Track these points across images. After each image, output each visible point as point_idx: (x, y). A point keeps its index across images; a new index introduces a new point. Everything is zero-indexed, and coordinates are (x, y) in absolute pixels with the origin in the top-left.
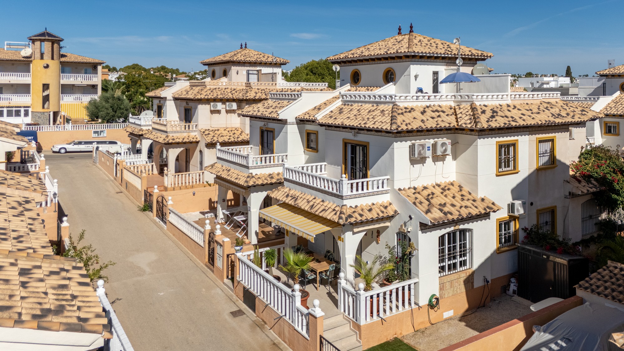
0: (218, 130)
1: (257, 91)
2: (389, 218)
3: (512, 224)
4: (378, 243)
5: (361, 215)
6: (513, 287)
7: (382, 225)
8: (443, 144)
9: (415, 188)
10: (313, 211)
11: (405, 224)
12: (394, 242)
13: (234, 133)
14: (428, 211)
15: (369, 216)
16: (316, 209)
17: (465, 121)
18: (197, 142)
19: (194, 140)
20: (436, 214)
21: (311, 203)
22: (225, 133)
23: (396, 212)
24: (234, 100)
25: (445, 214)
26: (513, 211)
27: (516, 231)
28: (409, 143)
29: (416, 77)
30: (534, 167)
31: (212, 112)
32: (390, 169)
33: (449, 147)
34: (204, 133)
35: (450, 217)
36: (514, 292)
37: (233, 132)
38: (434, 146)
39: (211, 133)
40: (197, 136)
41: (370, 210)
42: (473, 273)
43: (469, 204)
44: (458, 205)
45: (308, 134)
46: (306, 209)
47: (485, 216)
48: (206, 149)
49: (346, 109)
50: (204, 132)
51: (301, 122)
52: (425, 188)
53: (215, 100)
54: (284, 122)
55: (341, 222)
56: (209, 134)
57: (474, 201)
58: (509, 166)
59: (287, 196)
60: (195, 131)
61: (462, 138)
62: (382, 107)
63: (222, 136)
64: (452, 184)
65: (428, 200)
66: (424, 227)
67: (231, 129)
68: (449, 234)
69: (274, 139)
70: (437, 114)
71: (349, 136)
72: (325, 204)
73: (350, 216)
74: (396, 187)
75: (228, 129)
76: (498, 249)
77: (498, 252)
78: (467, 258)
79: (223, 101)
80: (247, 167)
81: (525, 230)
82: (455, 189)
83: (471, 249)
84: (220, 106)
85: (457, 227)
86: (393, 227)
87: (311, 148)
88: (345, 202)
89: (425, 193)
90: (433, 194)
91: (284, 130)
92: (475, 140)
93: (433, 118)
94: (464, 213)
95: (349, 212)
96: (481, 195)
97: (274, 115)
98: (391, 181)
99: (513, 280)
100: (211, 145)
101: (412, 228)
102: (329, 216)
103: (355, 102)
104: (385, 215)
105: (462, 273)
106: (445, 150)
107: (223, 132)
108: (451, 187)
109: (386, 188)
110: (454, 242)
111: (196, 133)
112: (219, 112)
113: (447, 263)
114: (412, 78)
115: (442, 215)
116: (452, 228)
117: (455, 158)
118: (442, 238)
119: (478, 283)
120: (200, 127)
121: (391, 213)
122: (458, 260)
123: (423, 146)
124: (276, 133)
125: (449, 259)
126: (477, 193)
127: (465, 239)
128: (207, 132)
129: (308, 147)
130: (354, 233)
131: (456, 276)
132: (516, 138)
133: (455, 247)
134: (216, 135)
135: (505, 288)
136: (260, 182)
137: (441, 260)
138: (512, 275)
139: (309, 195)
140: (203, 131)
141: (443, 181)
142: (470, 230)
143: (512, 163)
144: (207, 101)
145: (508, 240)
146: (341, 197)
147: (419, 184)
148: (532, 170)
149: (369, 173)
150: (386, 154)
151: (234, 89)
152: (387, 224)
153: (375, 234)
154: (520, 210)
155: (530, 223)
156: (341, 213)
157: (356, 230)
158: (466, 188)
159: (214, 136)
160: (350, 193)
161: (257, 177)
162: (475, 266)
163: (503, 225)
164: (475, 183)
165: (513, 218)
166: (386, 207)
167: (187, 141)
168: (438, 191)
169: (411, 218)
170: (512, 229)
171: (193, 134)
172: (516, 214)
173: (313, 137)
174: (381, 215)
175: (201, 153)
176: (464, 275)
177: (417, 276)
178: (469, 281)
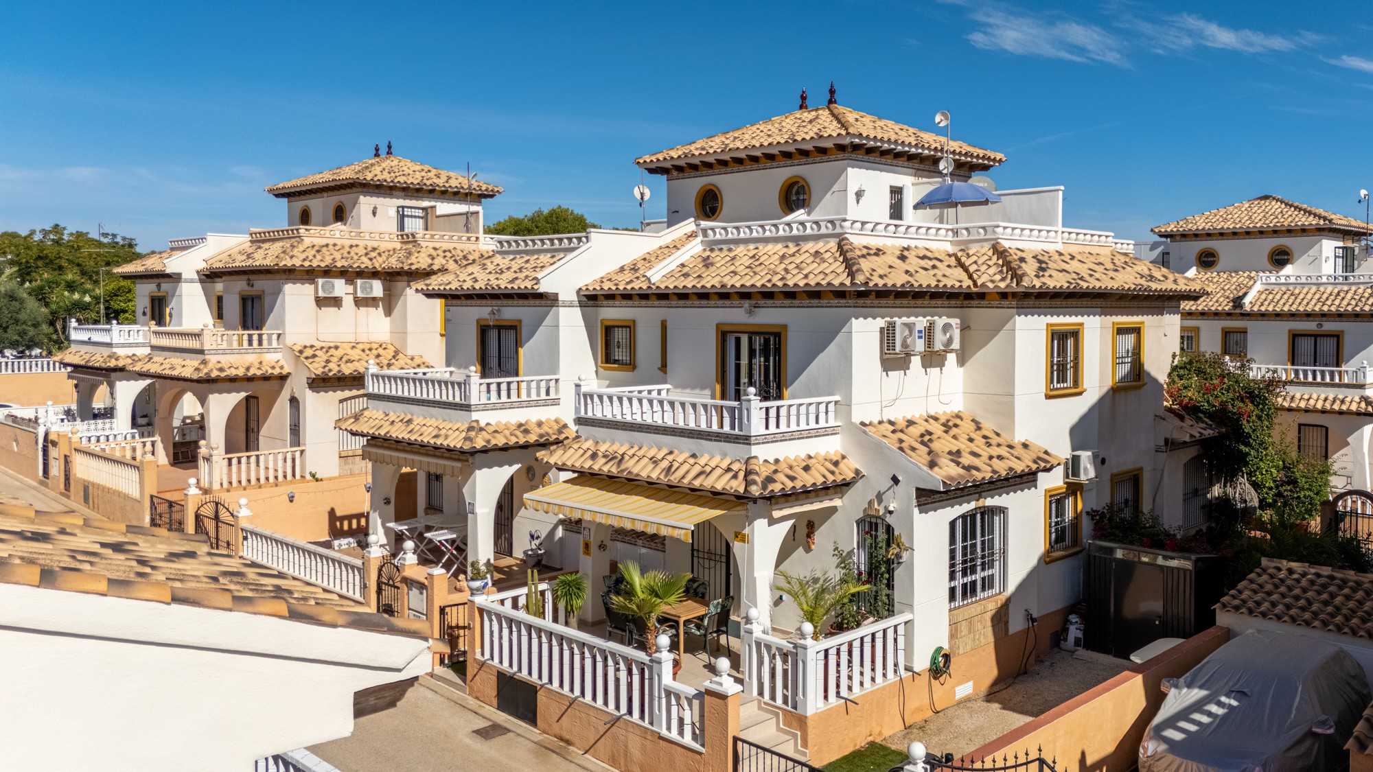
0: (336, 348)
1: (434, 253)
2: (842, 487)
3: (1069, 503)
4: (808, 550)
5: (792, 478)
6: (1074, 632)
7: (827, 504)
8: (946, 327)
9: (891, 423)
10: (674, 478)
11: (879, 497)
12: (851, 539)
13: (378, 356)
14: (932, 464)
15: (807, 480)
16: (686, 474)
17: (991, 277)
18: (283, 378)
19: (277, 372)
20: (948, 471)
21: (665, 464)
22: (355, 354)
23: (857, 472)
24: (375, 274)
25: (968, 468)
26: (1076, 473)
27: (1077, 517)
28: (881, 322)
29: (859, 194)
30: (1109, 383)
31: (321, 302)
32: (842, 378)
33: (957, 334)
34: (299, 354)
35: (979, 476)
36: (1077, 642)
37: (375, 352)
38: (930, 330)
39: (318, 353)
40: (282, 362)
41: (807, 468)
42: (1008, 600)
43: (1003, 451)
44: (985, 455)
45: (608, 330)
46: (654, 475)
47: (1026, 479)
48: (309, 392)
49: (719, 258)
50: (301, 352)
51: (591, 300)
52: (911, 423)
53: (327, 272)
54: (548, 300)
55: (755, 490)
56: (314, 356)
57: (1011, 447)
58: (1064, 381)
59: (594, 456)
60: (276, 350)
61: (981, 315)
62: (810, 246)
63: (349, 361)
64: (958, 416)
65: (923, 443)
66: (928, 498)
67: (368, 346)
68: (964, 517)
69: (518, 344)
70: (931, 263)
71: (736, 315)
72: (702, 461)
73: (769, 480)
74: (856, 419)
75: (361, 346)
76: (1048, 552)
77: (1047, 560)
78: (996, 571)
79: (350, 275)
80: (467, 408)
81: (1092, 514)
82: (967, 427)
83: (1004, 552)
84: (340, 287)
85: (981, 503)
86: (848, 507)
87: (616, 362)
88: (756, 450)
89: (915, 431)
90: (930, 434)
91: (547, 321)
92: (1011, 317)
93: (926, 269)
94: (1002, 468)
95: (765, 471)
96: (1019, 437)
97: (524, 284)
98: (844, 407)
99: (1073, 618)
100: (321, 383)
101: (899, 502)
102: (721, 483)
103: (737, 242)
104: (839, 479)
105: (986, 605)
106: (950, 341)
107: (350, 352)
108: (958, 421)
109: (832, 423)
110: (974, 537)
111: (278, 356)
112: (336, 302)
113: (960, 581)
114: (851, 197)
115: (962, 471)
116: (973, 505)
117: (962, 361)
118: (953, 524)
119: (1017, 624)
120: (289, 340)
121: (850, 475)
122: (978, 576)
123: (910, 327)
124: (525, 331)
125: (964, 574)
126: (1013, 432)
127: (992, 532)
128: (309, 352)
129: (608, 359)
130: (772, 522)
131: (976, 609)
132: (1079, 319)
133: (974, 546)
134: (335, 360)
135: (1058, 637)
136: (500, 441)
137: (952, 576)
138: (1071, 609)
139: (654, 447)
140: (297, 348)
141: (943, 410)
142: (1002, 510)
143: (1070, 374)
144: (309, 275)
145: (1060, 538)
146: (746, 440)
147: (899, 414)
148: (1105, 390)
149: (786, 393)
150: (832, 348)
151: (374, 249)
152: (837, 502)
153: (803, 530)
154: (1088, 472)
155: (1100, 500)
156: (748, 473)
157: (777, 514)
158: (988, 426)
159: (328, 361)
160: (763, 431)
161: (491, 429)
162: (1011, 587)
163: (1056, 502)
164: (1008, 412)
165: (1073, 489)
166: (836, 464)
167: (259, 373)
168: (937, 429)
169: (895, 480)
170: (1069, 514)
171: (270, 358)
172: (1083, 478)
173: (620, 335)
174: (831, 478)
175: (294, 401)
176: (992, 606)
177: (910, 607)
178: (1000, 619)
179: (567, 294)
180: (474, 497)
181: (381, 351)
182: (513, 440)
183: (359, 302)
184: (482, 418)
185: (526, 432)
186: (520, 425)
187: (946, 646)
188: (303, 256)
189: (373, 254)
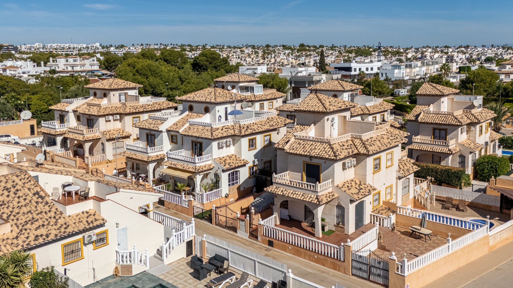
0: (110, 131)
1: (130, 108)
2: (211, 169)
3: (254, 168)
4: (207, 178)
5: (202, 169)
6: (254, 190)
7: (209, 172)
8: (229, 141)
9: (220, 158)
10: (184, 169)
11: (217, 170)
12: (213, 177)
14: (225, 166)
15: (205, 169)
16: (186, 168)
17: (237, 132)
18: (100, 139)
19: (99, 138)
20: (227, 166)
21: (183, 166)
22: (115, 132)
23: (214, 167)
24: (117, 114)
25: (230, 166)
26: (254, 163)
27: (256, 170)
28: (218, 142)
29: (218, 111)
31: (106, 121)
32: (211, 152)
33: (231, 142)
34: (104, 133)
35: (232, 167)
36: (255, 192)
38: (226, 142)
39: (107, 133)
40: (99, 135)
41: (205, 167)
42: (240, 186)
43: (238, 162)
44: (235, 163)
45: (172, 136)
46: (181, 168)
47: (244, 165)
48: (106, 142)
49: (192, 128)
51: (169, 131)
52: (223, 157)
53: (108, 115)
54: (161, 132)
55: (196, 171)
57: (240, 161)
58: (253, 147)
59: (171, 164)
60: (98, 133)
61: (236, 138)
62: (207, 128)
63: (114, 134)
64: (233, 155)
65: (224, 162)
66: (223, 171)
67: (117, 130)
68: (232, 173)
69: (155, 138)
70: (227, 130)
71: (195, 139)
72: (189, 166)
73: (199, 169)
74: (213, 158)
75: (115, 130)
76: (249, 177)
77: (249, 178)
78: (238, 181)
79: (112, 115)
80: (147, 153)
81: (259, 169)
82: (234, 157)
83: (239, 178)
84: (111, 118)
85: (234, 170)
86: (212, 172)
87: (173, 142)
88: (197, 165)
89: (224, 159)
90: (226, 159)
91: (160, 135)
92: (240, 139)
93: (226, 132)
94: (237, 165)
95: (198, 168)
96: (243, 158)
97: (157, 129)
98: (212, 156)
99: (254, 188)
100: (108, 140)
101: (219, 172)
102: (191, 170)
104: (210, 168)
105: (236, 186)
107: (114, 132)
108: (232, 156)
109: (210, 159)
110: (234, 175)
111: (98, 134)
112: (110, 121)
113: (231, 183)
115: (229, 166)
116: (233, 171)
117: (233, 146)
118: (229, 174)
119: (242, 189)
120: (101, 131)
121: (212, 167)
122: (235, 182)
123: (222, 143)
124: (156, 136)
125: (232, 181)
126: (241, 158)
127: (237, 174)
129: (172, 142)
130: (200, 175)
131: (234, 187)
132: (255, 136)
133: (234, 177)
134: (111, 134)
135: (252, 191)
136: (154, 159)
137: (229, 182)
138: (254, 186)
139: (181, 163)
141: (229, 154)
142: (239, 171)
144: (104, 116)
145: (253, 174)
146: (195, 163)
147: (221, 156)
148: (262, 147)
149: (203, 153)
150: (210, 147)
151: (116, 107)
152: (211, 171)
153: (206, 175)
154: (257, 163)
155: (260, 167)
156: (195, 169)
157: (200, 174)
158: (238, 156)
160: (198, 162)
161: (152, 157)
162: (241, 183)
163: (251, 168)
164: (240, 154)
165: (254, 166)
166: (210, 165)
167: (95, 138)
168: (228, 158)
169: (219, 168)
170: (254, 170)
173: (174, 138)
174: (209, 168)
175: (103, 144)
176: (237, 187)
177: (221, 187)
178: (239, 188)
179: (164, 130)
180: (149, 168)
181: (120, 131)
182: (156, 159)
183: (114, 120)
184: (150, 155)
185: (158, 157)
186: (157, 156)
187: (228, 193)
188: (102, 112)
189: (117, 109)
